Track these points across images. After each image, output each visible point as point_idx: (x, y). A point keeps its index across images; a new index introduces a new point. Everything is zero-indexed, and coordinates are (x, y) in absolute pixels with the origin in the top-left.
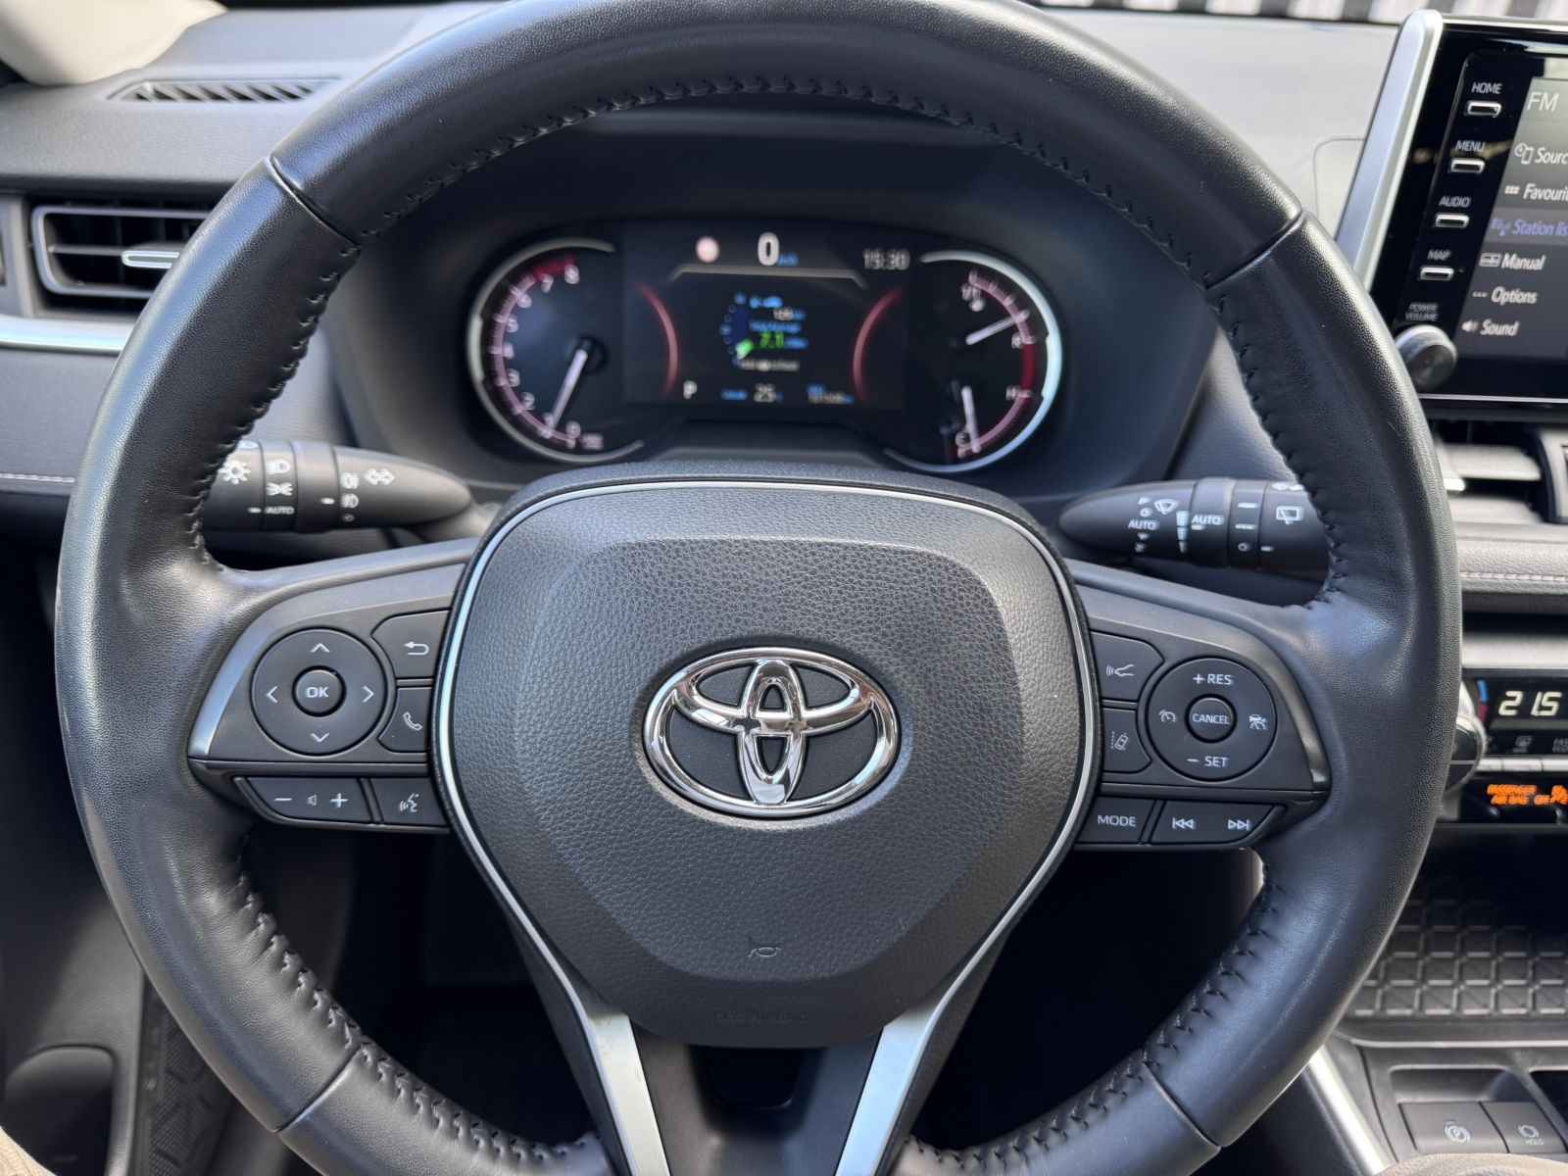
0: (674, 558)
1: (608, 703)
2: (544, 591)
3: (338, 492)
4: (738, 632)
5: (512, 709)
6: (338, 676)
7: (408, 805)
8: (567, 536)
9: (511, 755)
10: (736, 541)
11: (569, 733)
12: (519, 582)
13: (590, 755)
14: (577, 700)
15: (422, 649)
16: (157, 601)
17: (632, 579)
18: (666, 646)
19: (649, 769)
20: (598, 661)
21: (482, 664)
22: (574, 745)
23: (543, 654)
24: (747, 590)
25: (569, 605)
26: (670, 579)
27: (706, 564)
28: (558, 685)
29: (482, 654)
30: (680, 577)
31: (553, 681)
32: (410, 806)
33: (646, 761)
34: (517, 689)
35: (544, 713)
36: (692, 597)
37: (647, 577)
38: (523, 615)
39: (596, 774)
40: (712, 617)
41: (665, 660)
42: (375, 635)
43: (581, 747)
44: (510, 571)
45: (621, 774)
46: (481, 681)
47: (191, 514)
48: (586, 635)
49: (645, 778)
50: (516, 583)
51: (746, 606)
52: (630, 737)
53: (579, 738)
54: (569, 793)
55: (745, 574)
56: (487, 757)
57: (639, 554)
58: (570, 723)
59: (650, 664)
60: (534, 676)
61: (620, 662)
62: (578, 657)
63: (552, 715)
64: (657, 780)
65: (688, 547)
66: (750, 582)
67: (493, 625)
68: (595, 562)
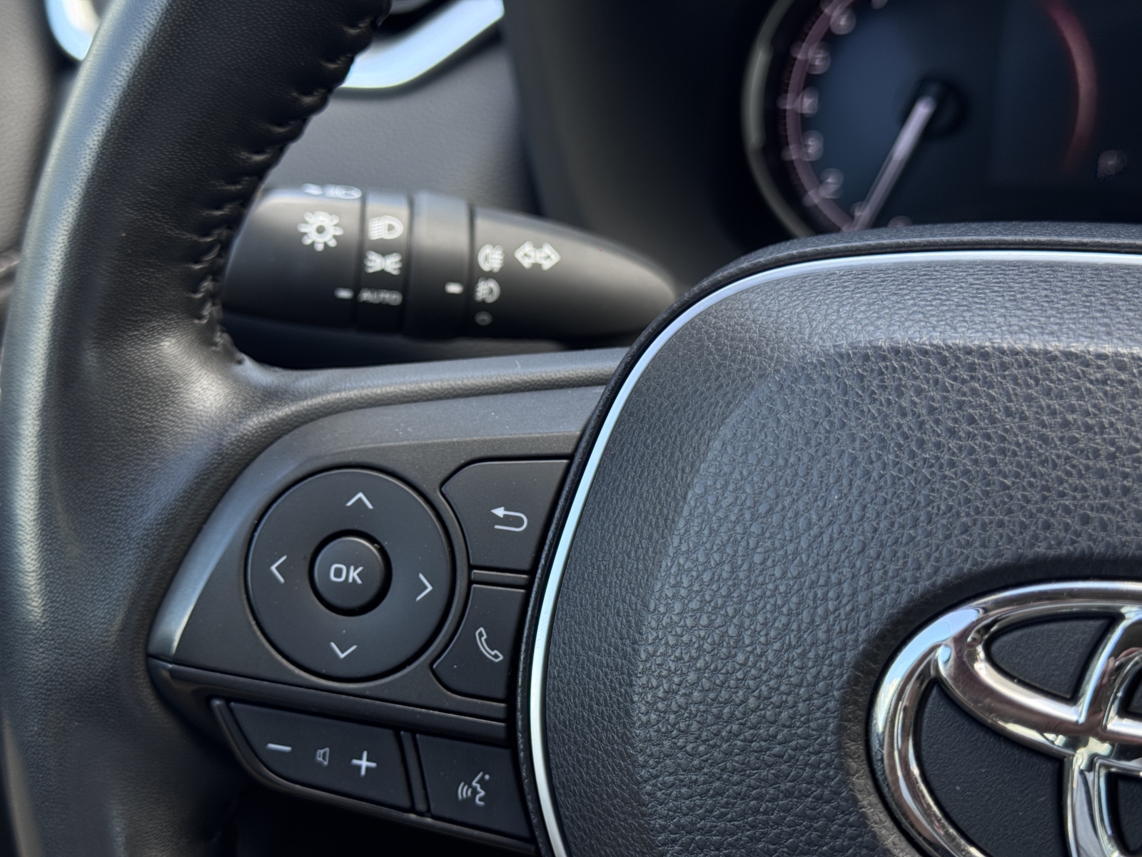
0: (964, 382)
1: (803, 655)
2: (712, 429)
3: (471, 275)
4: (1083, 544)
5: (635, 642)
6: (382, 550)
7: (473, 791)
8: (768, 333)
9: (625, 727)
10: (1100, 356)
11: (726, 702)
12: (676, 412)
13: (760, 751)
14: (747, 642)
15: (518, 522)
16: (130, 398)
17: (874, 418)
18: (929, 556)
19: (874, 799)
20: (793, 571)
21: (601, 555)
22: (735, 727)
23: (697, 546)
24: (1112, 457)
25: (752, 459)
26: (950, 424)
27: (1029, 399)
28: (715, 608)
29: (603, 538)
30: (972, 420)
31: (708, 598)
32: (475, 792)
33: (870, 783)
34: (646, 606)
35: (686, 658)
36: (993, 463)
37: (904, 415)
38: (673, 472)
39: (771, 791)
40: (1029, 507)
41: (924, 585)
42: (447, 488)
43: (748, 734)
44: (666, 394)
45: (818, 799)
46: (595, 585)
47: (198, 267)
48: (775, 519)
49: (864, 816)
50: (671, 414)
51: (1106, 492)
52: (841, 729)
53: (744, 714)
54: (720, 817)
55: (1112, 424)
56: (590, 725)
57: (895, 370)
58: (732, 683)
59: (893, 588)
60: (677, 585)
61: (834, 578)
62: (757, 559)
63: (700, 664)
64: (889, 823)
65: (994, 362)
66: (1121, 442)
67: (626, 488)
68: (809, 379)
